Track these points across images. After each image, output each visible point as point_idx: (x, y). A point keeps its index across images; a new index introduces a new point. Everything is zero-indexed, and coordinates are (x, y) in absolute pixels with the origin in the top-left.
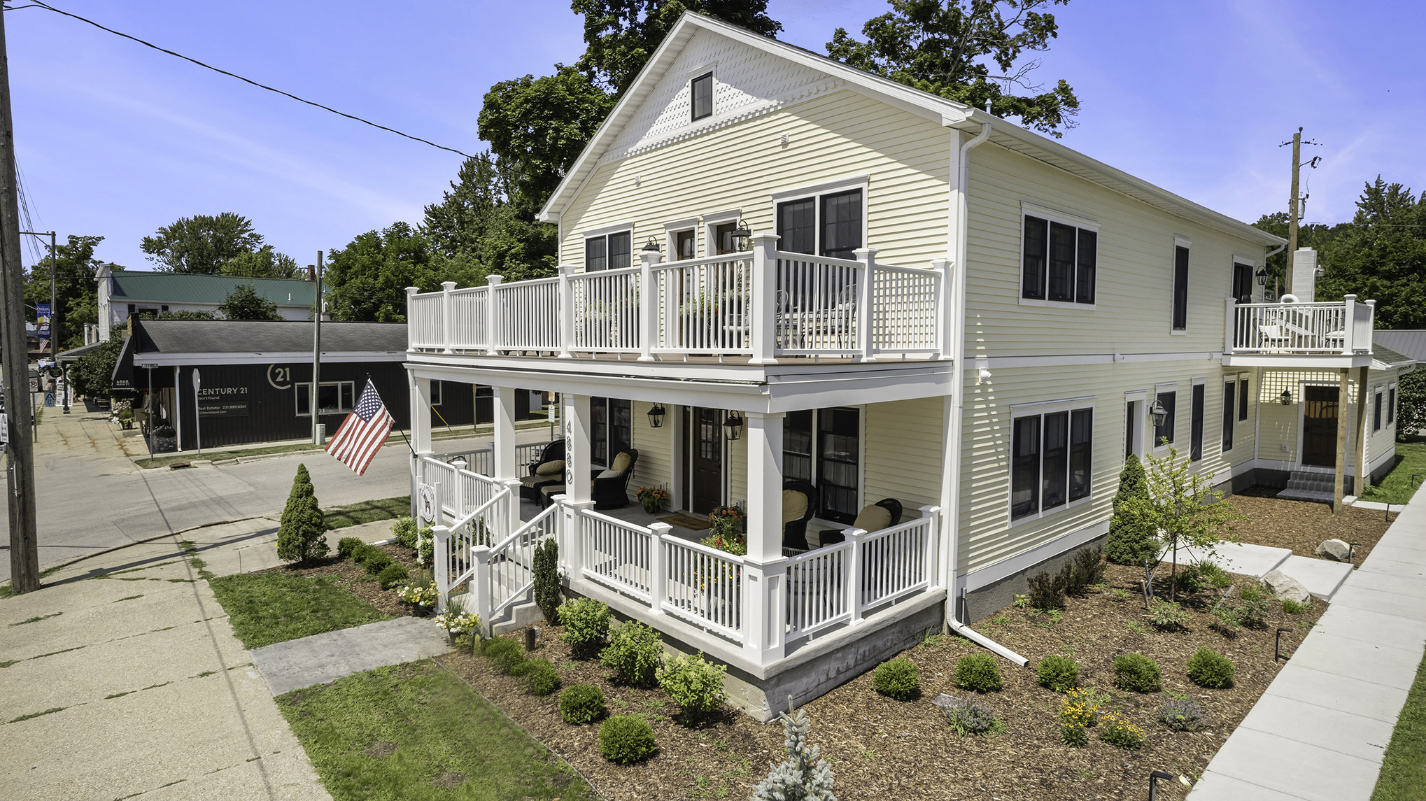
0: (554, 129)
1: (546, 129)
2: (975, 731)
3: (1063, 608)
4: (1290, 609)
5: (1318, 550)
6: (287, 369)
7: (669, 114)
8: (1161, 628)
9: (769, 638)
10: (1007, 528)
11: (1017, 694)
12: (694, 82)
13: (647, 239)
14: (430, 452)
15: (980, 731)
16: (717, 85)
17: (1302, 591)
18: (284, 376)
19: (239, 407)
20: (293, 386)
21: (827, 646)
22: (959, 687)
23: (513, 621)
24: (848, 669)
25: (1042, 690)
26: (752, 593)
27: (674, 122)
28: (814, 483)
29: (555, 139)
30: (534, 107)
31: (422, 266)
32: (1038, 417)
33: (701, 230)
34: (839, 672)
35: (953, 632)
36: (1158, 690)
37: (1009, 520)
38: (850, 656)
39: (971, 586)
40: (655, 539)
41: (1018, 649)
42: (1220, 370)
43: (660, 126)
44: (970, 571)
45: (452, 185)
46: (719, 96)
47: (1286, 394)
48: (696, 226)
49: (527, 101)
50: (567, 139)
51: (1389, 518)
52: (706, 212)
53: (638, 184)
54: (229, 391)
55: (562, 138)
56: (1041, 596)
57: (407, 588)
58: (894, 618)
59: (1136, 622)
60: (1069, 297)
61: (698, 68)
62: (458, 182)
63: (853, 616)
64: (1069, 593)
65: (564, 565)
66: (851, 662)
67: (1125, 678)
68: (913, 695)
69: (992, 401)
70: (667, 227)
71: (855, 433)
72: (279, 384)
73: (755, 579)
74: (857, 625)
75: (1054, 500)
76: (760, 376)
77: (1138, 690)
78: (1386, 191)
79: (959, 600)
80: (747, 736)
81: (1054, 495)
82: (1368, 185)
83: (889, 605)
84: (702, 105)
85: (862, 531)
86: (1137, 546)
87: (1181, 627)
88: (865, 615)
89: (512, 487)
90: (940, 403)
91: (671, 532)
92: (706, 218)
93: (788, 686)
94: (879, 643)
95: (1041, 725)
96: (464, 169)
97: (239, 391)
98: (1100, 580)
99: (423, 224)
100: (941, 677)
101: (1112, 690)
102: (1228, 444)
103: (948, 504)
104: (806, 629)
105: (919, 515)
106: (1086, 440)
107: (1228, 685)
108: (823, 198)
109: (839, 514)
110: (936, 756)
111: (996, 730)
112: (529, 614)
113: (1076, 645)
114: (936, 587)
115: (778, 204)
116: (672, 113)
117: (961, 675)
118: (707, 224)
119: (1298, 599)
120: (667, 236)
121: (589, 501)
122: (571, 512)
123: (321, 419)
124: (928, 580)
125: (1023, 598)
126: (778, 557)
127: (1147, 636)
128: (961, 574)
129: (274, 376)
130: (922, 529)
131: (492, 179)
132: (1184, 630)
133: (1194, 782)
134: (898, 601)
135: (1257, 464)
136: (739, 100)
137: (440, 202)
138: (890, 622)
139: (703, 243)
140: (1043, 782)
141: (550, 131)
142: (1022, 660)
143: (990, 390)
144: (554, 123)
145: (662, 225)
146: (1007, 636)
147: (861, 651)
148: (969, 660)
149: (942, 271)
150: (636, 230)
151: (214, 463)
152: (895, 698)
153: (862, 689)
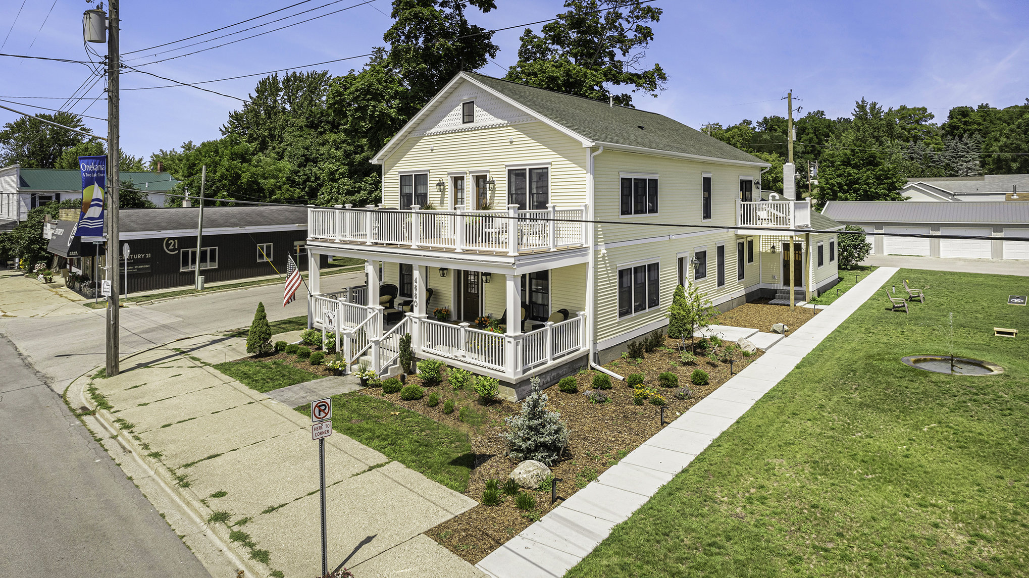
0: (372, 106)
1: (368, 106)
2: (599, 402)
3: (643, 358)
4: (746, 355)
5: (771, 329)
6: (176, 241)
7: (450, 118)
8: (685, 364)
9: (516, 367)
10: (617, 321)
11: (618, 390)
12: (464, 104)
13: (438, 179)
14: (319, 293)
15: (602, 402)
16: (476, 108)
17: (752, 346)
18: (174, 245)
19: (145, 266)
20: (179, 252)
21: (539, 371)
22: (594, 388)
23: (389, 374)
24: (547, 383)
25: (629, 388)
26: (510, 350)
27: (453, 122)
28: (527, 303)
29: (373, 112)
30: (361, 94)
31: (247, 164)
32: (631, 268)
33: (468, 178)
34: (544, 384)
35: (592, 368)
36: (677, 386)
37: (617, 317)
38: (548, 377)
39: (600, 347)
40: (462, 330)
41: (621, 374)
42: (734, 237)
43: (444, 123)
44: (598, 341)
45: (250, 97)
46: (477, 113)
47: (773, 247)
48: (465, 176)
49: (357, 90)
50: (380, 112)
51: (815, 312)
52: (471, 169)
53: (432, 150)
54: (139, 256)
55: (377, 111)
56: (633, 352)
57: (331, 362)
58: (566, 361)
59: (675, 362)
60: (644, 210)
61: (466, 98)
62: (254, 95)
63: (549, 360)
64: (647, 352)
65: (414, 346)
66: (549, 380)
67: (663, 382)
68: (574, 391)
69: (608, 263)
70: (449, 174)
71: (547, 279)
72: (170, 250)
73: (510, 342)
74: (551, 363)
75: (640, 308)
76: (512, 260)
77: (668, 386)
78: (868, 106)
79: (595, 354)
80: (508, 407)
81: (640, 305)
82: (857, 103)
83: (564, 355)
84: (468, 116)
85: (552, 323)
86: (681, 329)
87: (694, 363)
88: (554, 359)
89: (380, 310)
90: (585, 265)
91: (469, 326)
92: (470, 172)
93: (523, 388)
94: (560, 372)
95: (627, 400)
96: (259, 85)
97: (145, 256)
98: (663, 345)
99: (227, 125)
100: (586, 385)
101: (658, 387)
102: (741, 276)
103: (588, 311)
104: (530, 364)
105: (577, 316)
106: (656, 278)
107: (706, 384)
108: (530, 170)
109: (540, 317)
110: (584, 411)
111: (608, 401)
112: (396, 370)
113: (646, 372)
114: (584, 348)
115: (508, 170)
116: (452, 117)
117: (595, 383)
118: (471, 175)
119: (750, 350)
120: (449, 178)
121: (424, 315)
122: (417, 320)
123: (202, 273)
124: (581, 345)
125: (626, 354)
126: (519, 333)
127: (678, 368)
128: (595, 343)
129: (168, 245)
130: (578, 321)
131: (279, 93)
132: (695, 365)
133: (681, 414)
134: (568, 354)
135: (762, 286)
136: (487, 117)
137: (240, 109)
138: (565, 363)
139: (469, 185)
140: (624, 416)
141: (370, 107)
142: (621, 378)
143: (606, 258)
144: (373, 103)
145: (446, 173)
146: (616, 369)
147: (553, 375)
148: (598, 376)
149: (584, 208)
150: (431, 174)
151: (138, 304)
152: (568, 393)
153: (553, 390)
